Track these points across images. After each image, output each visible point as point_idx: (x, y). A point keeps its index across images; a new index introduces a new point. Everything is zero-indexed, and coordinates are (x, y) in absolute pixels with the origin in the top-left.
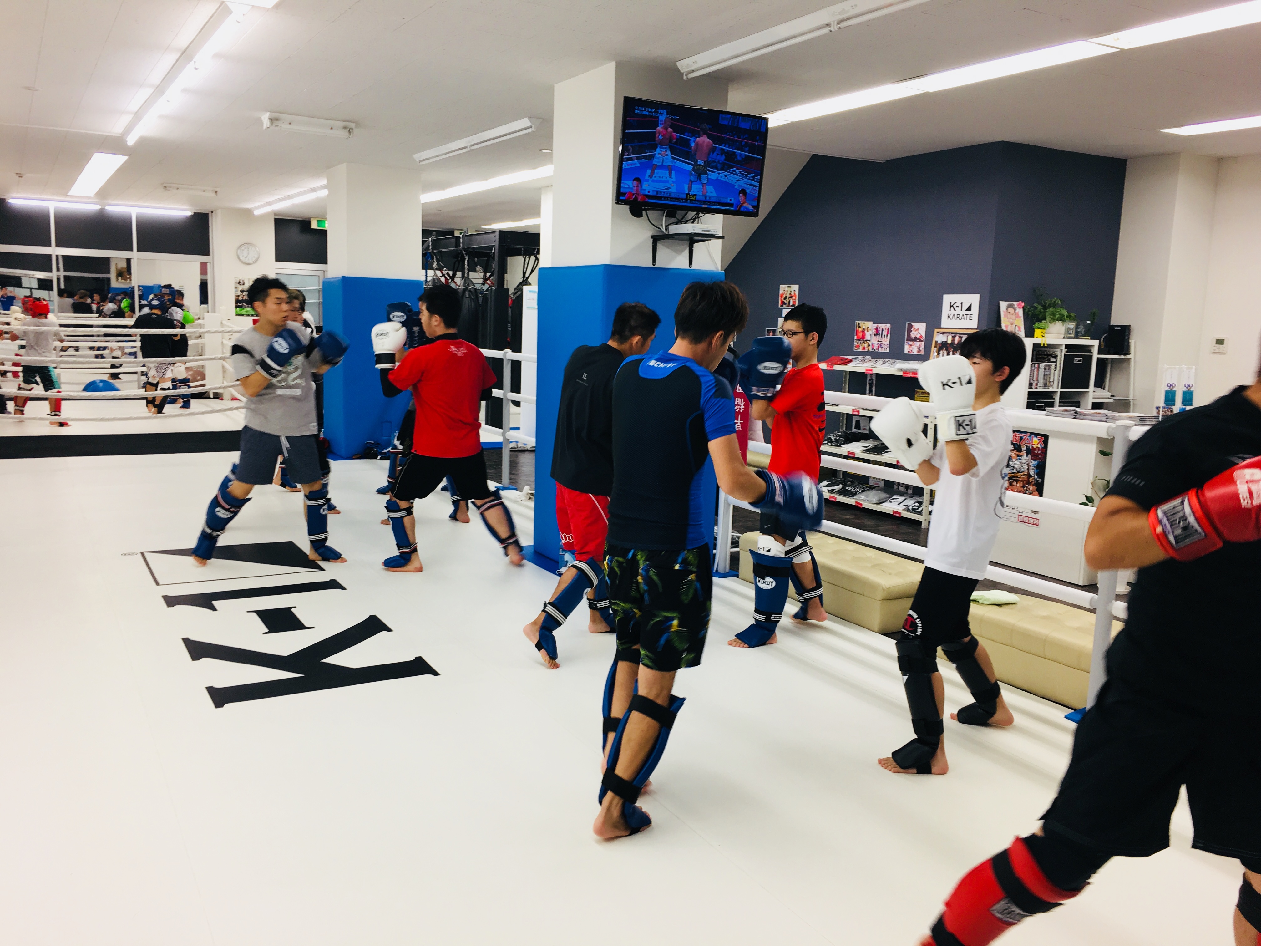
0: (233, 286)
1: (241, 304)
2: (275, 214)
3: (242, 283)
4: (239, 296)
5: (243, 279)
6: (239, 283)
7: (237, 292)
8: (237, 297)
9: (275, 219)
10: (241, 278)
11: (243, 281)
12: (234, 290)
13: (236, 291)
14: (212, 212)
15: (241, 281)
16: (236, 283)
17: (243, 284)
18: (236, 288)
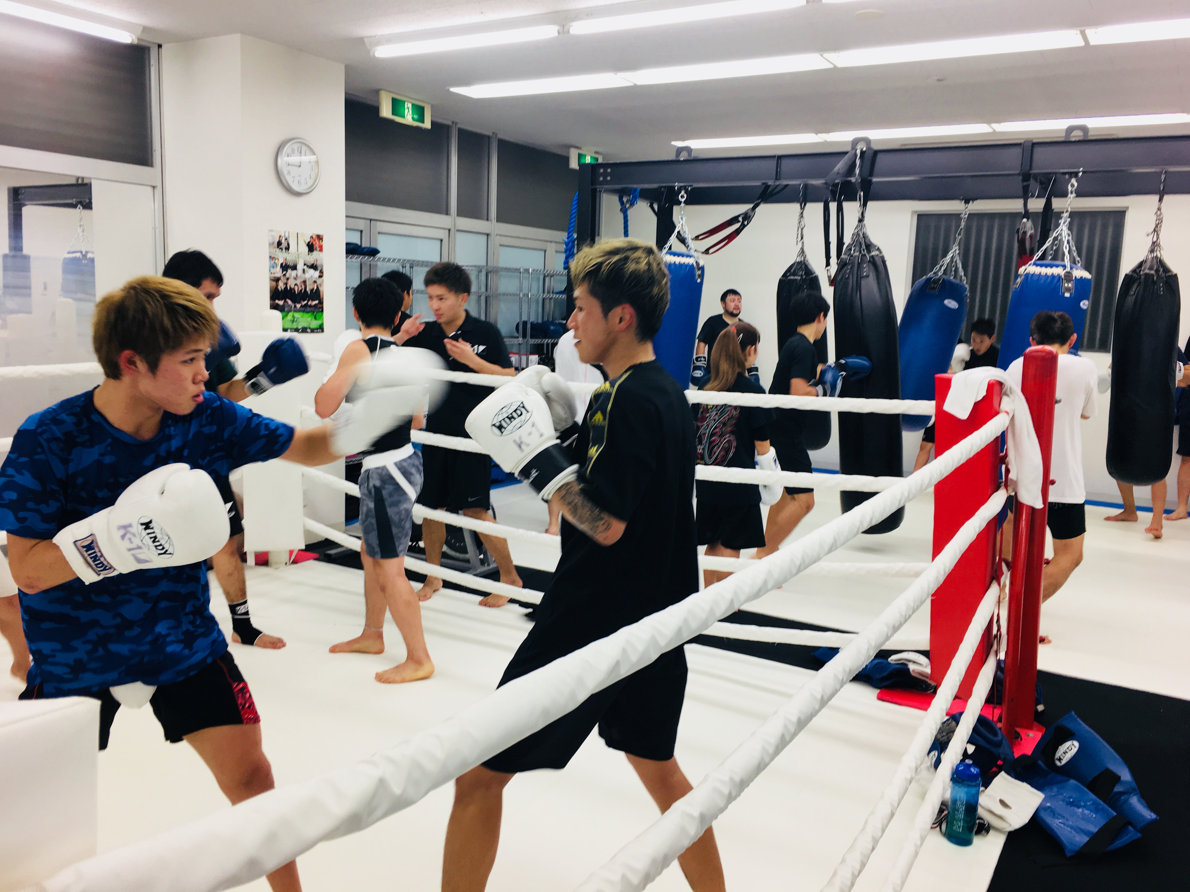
0: (265, 250)
1: (281, 303)
3: (284, 245)
4: (277, 280)
5: (287, 236)
6: (279, 244)
7: (273, 271)
8: (274, 283)
10: (282, 229)
11: (286, 239)
12: (267, 262)
13: (273, 266)
15: (283, 241)
16: (273, 243)
17: (288, 248)
18: (271, 258)
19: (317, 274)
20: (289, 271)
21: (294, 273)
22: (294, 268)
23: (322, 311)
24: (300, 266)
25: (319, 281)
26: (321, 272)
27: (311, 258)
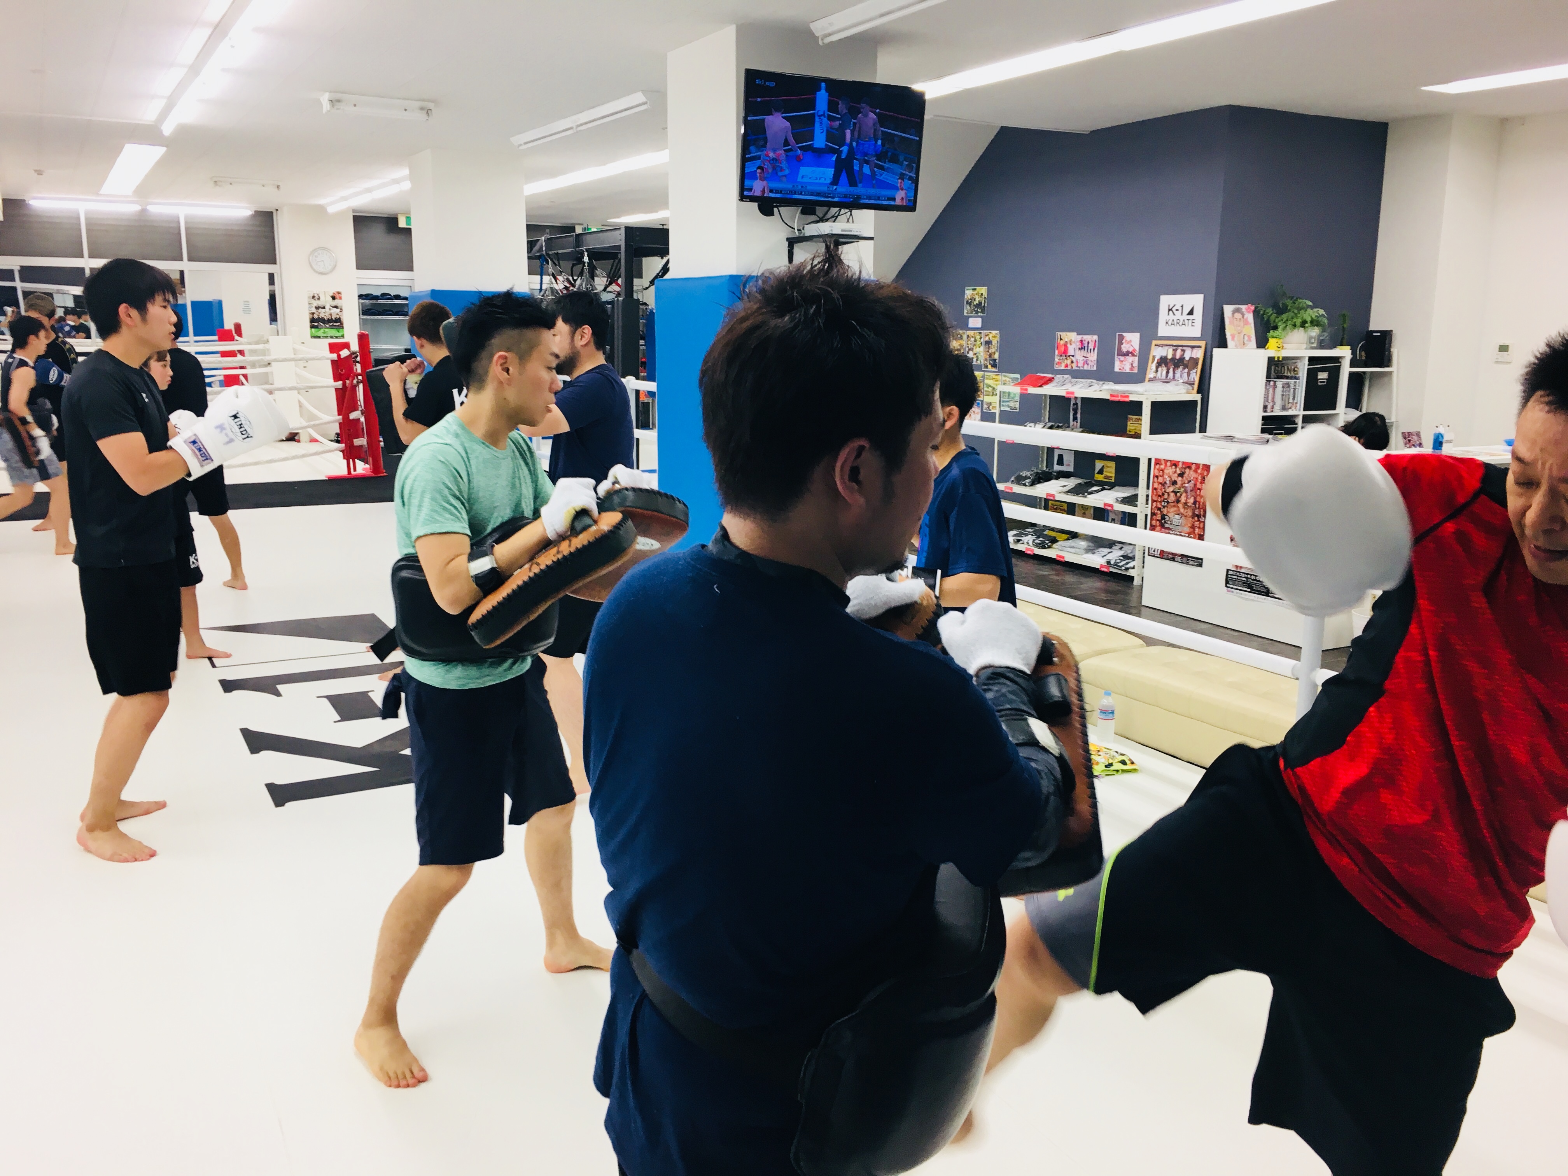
0: (306, 301)
1: (316, 324)
2: (354, 211)
3: (317, 297)
4: (313, 314)
5: (318, 293)
6: (314, 297)
7: (311, 310)
8: (311, 316)
9: (354, 217)
10: (315, 291)
11: (318, 295)
12: (307, 306)
13: (311, 308)
14: (277, 210)
15: (316, 295)
16: (310, 297)
17: (319, 299)
18: (309, 304)
19: (338, 310)
20: (320, 309)
21: (323, 310)
22: (324, 308)
23: (343, 328)
24: (328, 307)
25: (340, 314)
26: (341, 309)
27: (335, 303)
